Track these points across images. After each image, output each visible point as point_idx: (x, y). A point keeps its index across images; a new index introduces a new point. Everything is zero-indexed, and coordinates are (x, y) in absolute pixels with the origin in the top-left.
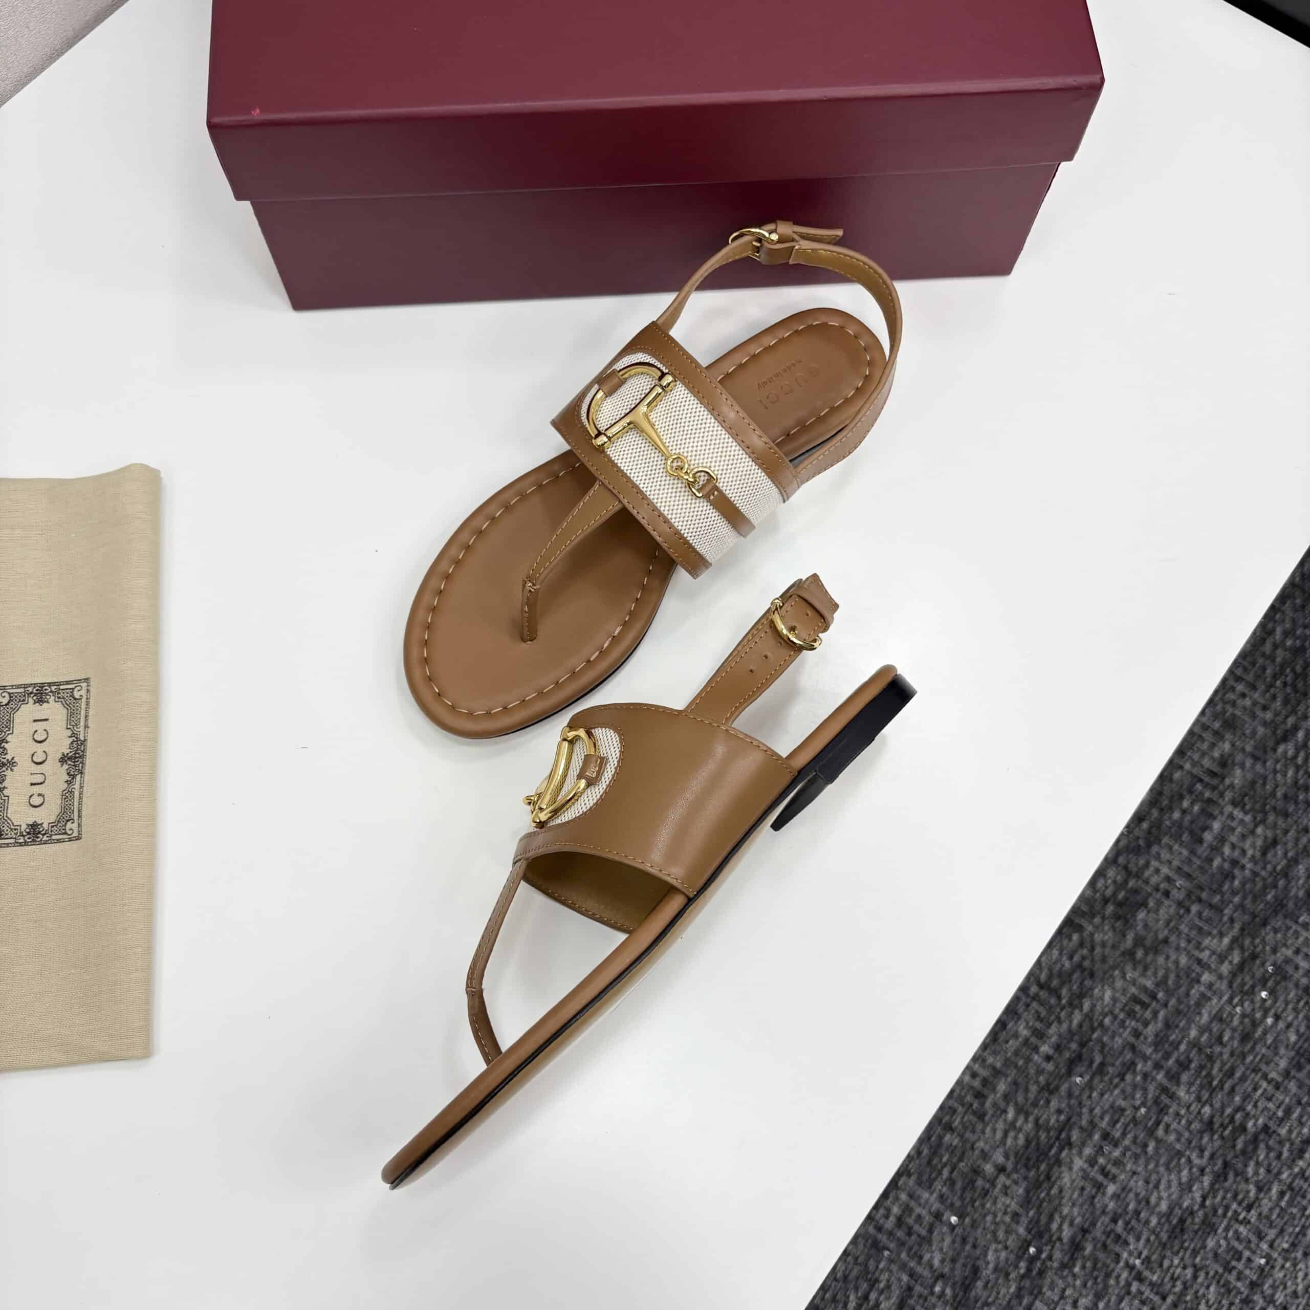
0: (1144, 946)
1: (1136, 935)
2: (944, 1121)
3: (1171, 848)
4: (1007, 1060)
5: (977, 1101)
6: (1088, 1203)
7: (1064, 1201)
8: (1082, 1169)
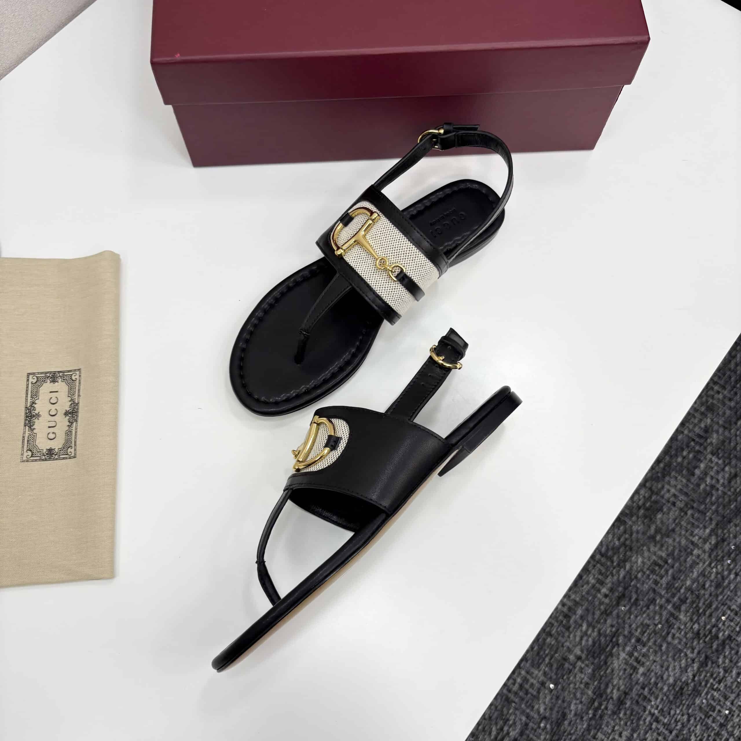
0: (661, 533)
1: (656, 527)
2: (546, 631)
3: (676, 478)
4: (583, 596)
5: (565, 620)
6: (628, 677)
7: (615, 676)
8: (624, 659)
